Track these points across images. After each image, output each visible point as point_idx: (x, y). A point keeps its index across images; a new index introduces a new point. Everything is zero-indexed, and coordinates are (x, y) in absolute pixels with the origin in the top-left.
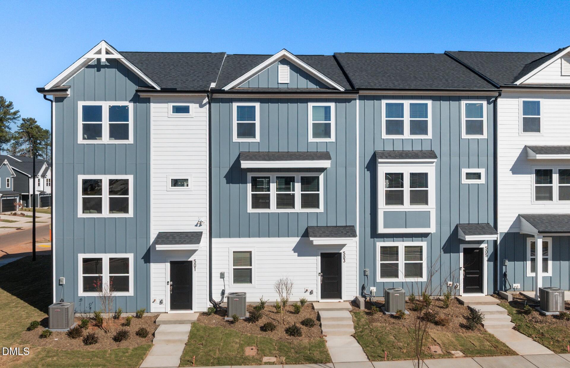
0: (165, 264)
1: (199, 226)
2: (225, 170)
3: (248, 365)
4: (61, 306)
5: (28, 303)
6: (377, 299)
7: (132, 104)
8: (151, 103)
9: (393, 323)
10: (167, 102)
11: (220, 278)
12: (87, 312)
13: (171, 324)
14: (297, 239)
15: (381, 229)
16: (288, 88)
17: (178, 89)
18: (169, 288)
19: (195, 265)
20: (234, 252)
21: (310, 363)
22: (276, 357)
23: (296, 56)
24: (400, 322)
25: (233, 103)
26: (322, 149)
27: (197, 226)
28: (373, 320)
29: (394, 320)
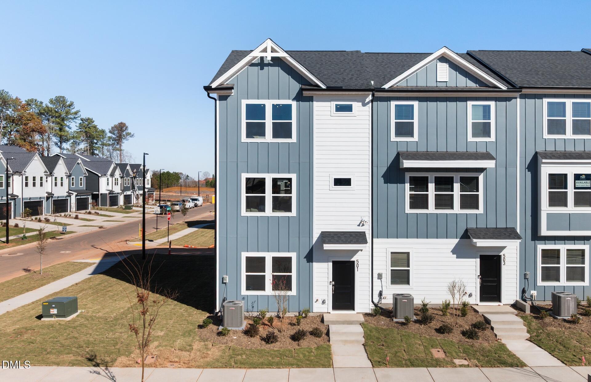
0: (327, 263)
1: (362, 226)
2: (383, 170)
3: (443, 367)
4: (234, 304)
5: (177, 302)
6: (538, 303)
7: (295, 102)
8: (314, 102)
9: (570, 328)
10: (330, 101)
11: (378, 279)
12: (250, 311)
13: (339, 324)
14: (456, 241)
15: (544, 232)
16: (447, 86)
17: (344, 88)
18: (331, 287)
19: (358, 265)
20: (392, 253)
21: (506, 367)
22: (465, 359)
23: (457, 54)
24: (576, 327)
25: (391, 102)
26: (482, 150)
27: (360, 226)
28: (545, 325)
29: (569, 325)
